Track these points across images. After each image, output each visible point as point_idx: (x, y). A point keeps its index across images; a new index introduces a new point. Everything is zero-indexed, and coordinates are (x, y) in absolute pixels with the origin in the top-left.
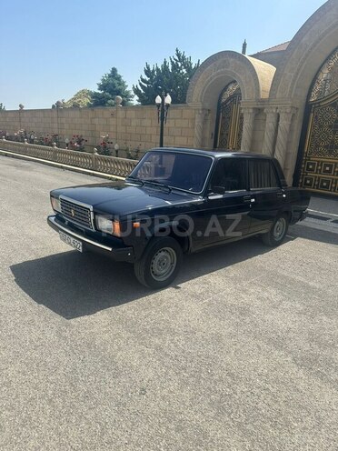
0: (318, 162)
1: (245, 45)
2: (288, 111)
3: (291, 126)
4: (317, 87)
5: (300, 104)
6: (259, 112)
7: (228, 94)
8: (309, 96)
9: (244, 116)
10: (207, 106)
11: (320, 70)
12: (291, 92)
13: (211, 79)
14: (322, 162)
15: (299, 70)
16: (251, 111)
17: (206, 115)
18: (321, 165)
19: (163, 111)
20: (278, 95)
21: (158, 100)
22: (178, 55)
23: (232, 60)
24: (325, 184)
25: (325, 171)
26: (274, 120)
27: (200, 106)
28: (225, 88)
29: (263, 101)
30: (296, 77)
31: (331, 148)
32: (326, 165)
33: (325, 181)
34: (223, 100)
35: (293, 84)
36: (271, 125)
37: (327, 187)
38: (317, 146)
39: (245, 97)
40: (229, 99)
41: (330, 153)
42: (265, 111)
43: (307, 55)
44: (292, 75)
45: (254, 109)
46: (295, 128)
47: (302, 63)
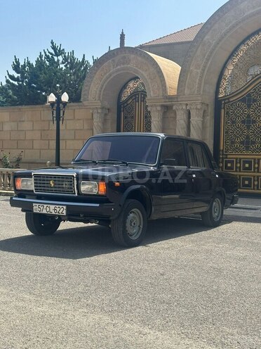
0: (237, 159)
1: (122, 37)
2: (199, 107)
3: (203, 122)
4: (224, 83)
5: (210, 100)
6: (167, 109)
7: (128, 92)
8: (217, 92)
9: (152, 114)
10: (106, 104)
11: (224, 67)
12: (199, 87)
13: (110, 75)
14: (240, 159)
15: (205, 67)
16: (159, 108)
17: (106, 115)
18: (240, 163)
19: (58, 110)
20: (187, 92)
21: (52, 98)
22: (54, 48)
23: (132, 56)
24: (247, 182)
25: (245, 169)
26: (185, 117)
27: (99, 104)
28: (125, 86)
29: (171, 98)
30: (202, 73)
31: (247, 144)
32: (245, 162)
33: (247, 179)
34: (124, 98)
35: (200, 80)
36: (182, 122)
37: (249, 186)
38: (233, 143)
39: (151, 94)
40: (130, 97)
41: (247, 148)
42: (174, 108)
43: (211, 53)
44: (199, 71)
45: (162, 106)
46: (208, 124)
47: (208, 60)
